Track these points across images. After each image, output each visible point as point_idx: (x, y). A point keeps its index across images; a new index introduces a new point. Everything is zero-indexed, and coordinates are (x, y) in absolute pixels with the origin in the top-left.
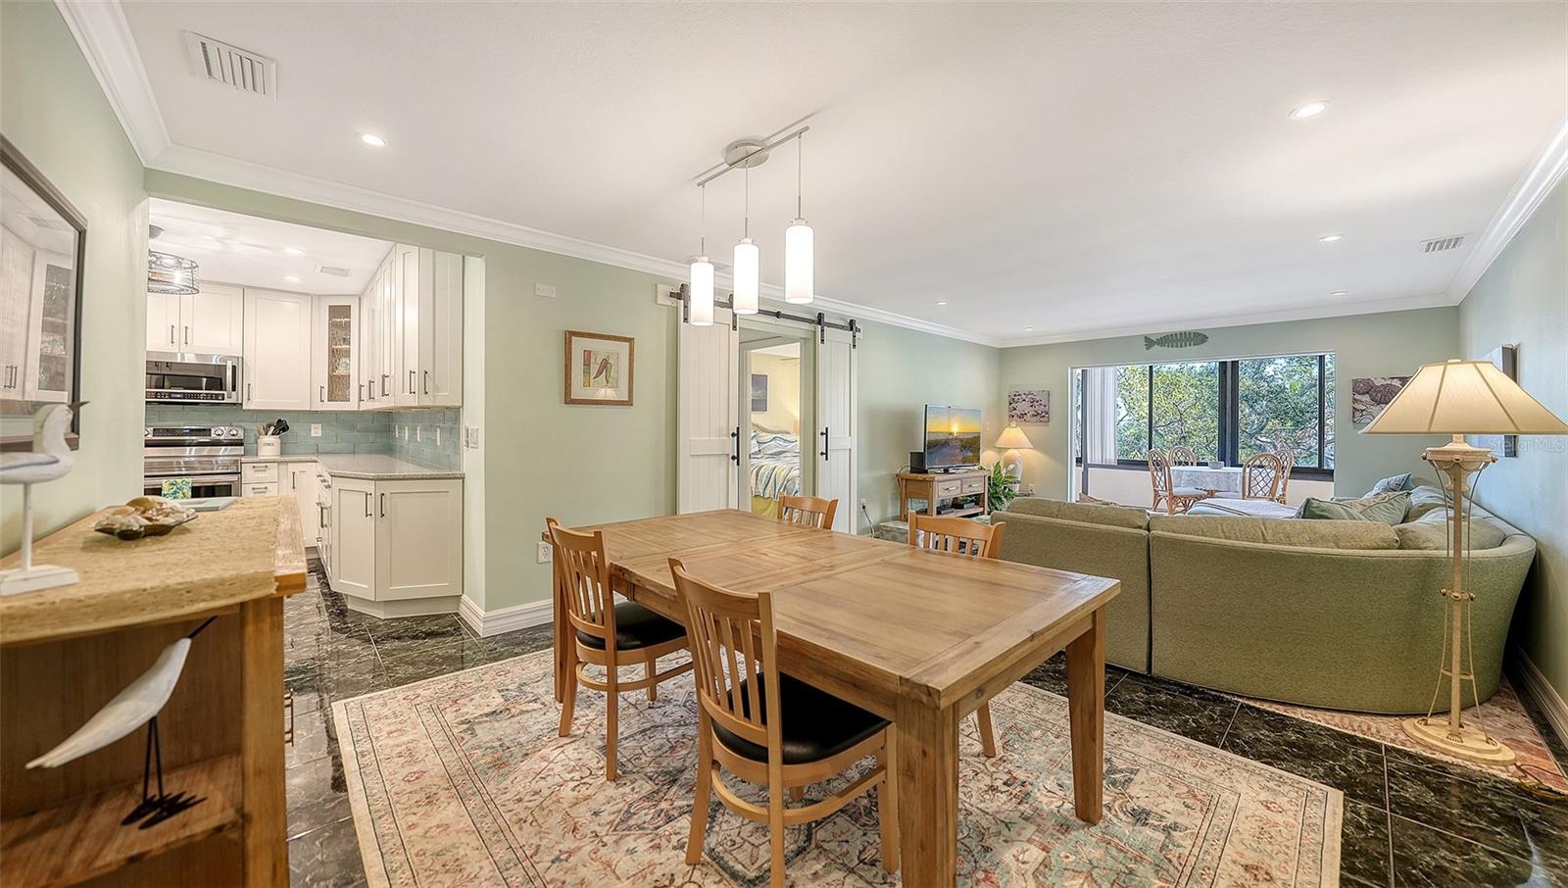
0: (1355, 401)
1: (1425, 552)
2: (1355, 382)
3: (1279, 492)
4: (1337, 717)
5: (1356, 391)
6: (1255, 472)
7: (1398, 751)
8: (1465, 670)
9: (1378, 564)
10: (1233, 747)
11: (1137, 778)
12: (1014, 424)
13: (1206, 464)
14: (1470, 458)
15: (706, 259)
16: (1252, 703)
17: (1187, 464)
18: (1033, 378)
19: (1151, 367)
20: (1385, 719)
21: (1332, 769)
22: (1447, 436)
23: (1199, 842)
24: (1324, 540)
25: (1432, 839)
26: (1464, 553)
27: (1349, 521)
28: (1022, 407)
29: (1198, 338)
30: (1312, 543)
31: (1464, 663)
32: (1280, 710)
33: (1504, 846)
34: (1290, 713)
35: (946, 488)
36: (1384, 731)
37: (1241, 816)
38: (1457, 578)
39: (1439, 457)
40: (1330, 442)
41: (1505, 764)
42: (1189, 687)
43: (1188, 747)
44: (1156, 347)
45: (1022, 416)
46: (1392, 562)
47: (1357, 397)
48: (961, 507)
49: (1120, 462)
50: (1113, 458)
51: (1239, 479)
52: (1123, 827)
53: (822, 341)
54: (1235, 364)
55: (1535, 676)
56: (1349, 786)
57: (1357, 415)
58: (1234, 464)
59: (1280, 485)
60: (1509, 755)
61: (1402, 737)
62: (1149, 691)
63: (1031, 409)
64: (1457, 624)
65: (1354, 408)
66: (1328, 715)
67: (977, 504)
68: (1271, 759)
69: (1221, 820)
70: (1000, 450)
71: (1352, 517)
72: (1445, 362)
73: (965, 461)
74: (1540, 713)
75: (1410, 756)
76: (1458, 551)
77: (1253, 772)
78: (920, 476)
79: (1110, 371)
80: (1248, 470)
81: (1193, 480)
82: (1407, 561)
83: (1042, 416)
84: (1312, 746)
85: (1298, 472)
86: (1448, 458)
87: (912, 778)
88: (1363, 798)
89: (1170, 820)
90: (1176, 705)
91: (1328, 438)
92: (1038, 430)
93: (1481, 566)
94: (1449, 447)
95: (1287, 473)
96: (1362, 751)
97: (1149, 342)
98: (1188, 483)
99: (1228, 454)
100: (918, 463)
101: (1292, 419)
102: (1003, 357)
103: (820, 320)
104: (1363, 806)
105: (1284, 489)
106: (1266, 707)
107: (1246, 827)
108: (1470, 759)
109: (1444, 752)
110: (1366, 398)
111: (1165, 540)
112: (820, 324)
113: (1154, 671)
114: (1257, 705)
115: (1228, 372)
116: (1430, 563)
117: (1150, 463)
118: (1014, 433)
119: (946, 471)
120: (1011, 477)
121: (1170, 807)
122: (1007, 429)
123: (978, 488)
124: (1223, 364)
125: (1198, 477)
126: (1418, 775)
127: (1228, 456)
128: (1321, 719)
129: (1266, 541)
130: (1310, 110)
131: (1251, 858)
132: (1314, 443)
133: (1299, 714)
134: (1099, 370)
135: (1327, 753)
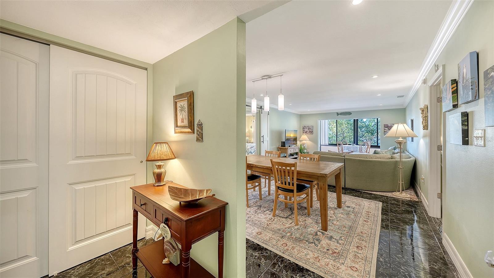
0: (385, 129)
1: (396, 160)
2: (385, 125)
3: (368, 151)
4: (381, 193)
5: (385, 127)
6: (362, 146)
7: (391, 197)
8: (402, 181)
9: (387, 162)
10: (363, 198)
11: (346, 202)
12: (304, 134)
13: (351, 145)
14: (402, 141)
15: (255, 98)
16: (365, 191)
17: (346, 145)
18: (309, 122)
19: (337, 120)
20: (390, 193)
21: (380, 200)
22: (399, 138)
23: (359, 209)
24: (378, 158)
25: (395, 207)
26: (402, 160)
27: (382, 154)
28: (306, 130)
29: (349, 113)
30: (376, 159)
31: (402, 180)
32: (371, 192)
33: (406, 207)
34: (373, 193)
35: (291, 150)
36: (389, 195)
37: (365, 206)
38: (401, 164)
39: (398, 141)
40: (379, 139)
41: (408, 197)
42: (353, 189)
43: (355, 198)
44: (339, 115)
45: (306, 132)
46: (390, 161)
47: (385, 128)
48: (293, 155)
49: (329, 144)
50: (327, 143)
51: (359, 148)
52: (346, 208)
53: (262, 113)
54: (357, 120)
55: (415, 184)
56: (383, 202)
57: (385, 132)
58: (357, 144)
59: (368, 150)
60: (409, 196)
61: (392, 195)
62: (345, 190)
63: (309, 130)
64: (401, 173)
65: (385, 131)
66: (379, 193)
67: (297, 155)
68: (370, 199)
69: (362, 207)
70: (300, 141)
71: (383, 154)
72: (398, 124)
73: (294, 144)
74: (416, 191)
75: (393, 197)
76: (401, 159)
77: (366, 201)
78: (284, 148)
79: (327, 121)
80: (361, 146)
81: (348, 149)
82: (392, 161)
83: (311, 132)
84: (377, 197)
85: (372, 146)
86: (399, 141)
87: (322, 189)
88: (385, 203)
89: (353, 207)
90: (351, 192)
91: (379, 138)
92: (311, 136)
93: (405, 162)
94: (399, 140)
95: (370, 147)
96: (385, 197)
97: (338, 114)
98: (346, 150)
99: (356, 142)
100: (283, 144)
101: (371, 133)
102: (301, 116)
103: (261, 108)
104: (385, 204)
105: (369, 151)
106: (368, 192)
107: (366, 208)
108: (403, 197)
109: (399, 196)
110: (387, 129)
111: (348, 159)
112: (261, 109)
113: (346, 187)
114: (366, 192)
115: (356, 122)
116: (396, 161)
117: (337, 144)
118: (305, 137)
119: (289, 146)
120: (304, 148)
121: (353, 206)
122: (302, 136)
123: (297, 151)
124: (354, 120)
125: (349, 148)
126: (394, 200)
127: (356, 143)
128: (378, 193)
129: (367, 158)
130: (375, 77)
131: (367, 211)
132: (376, 139)
133: (374, 193)
134: (324, 121)
135: (379, 198)
